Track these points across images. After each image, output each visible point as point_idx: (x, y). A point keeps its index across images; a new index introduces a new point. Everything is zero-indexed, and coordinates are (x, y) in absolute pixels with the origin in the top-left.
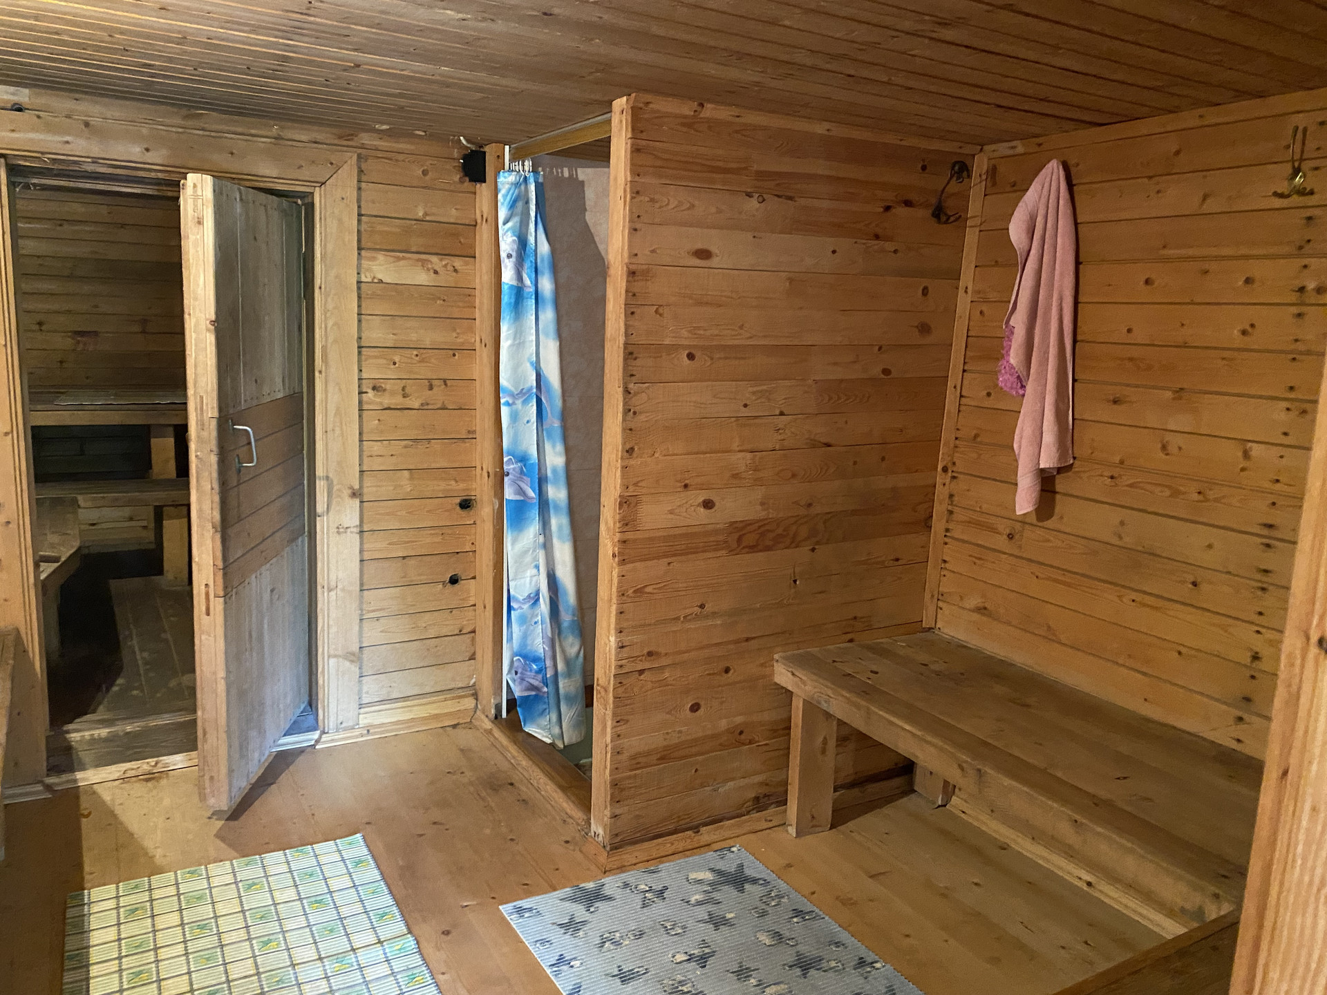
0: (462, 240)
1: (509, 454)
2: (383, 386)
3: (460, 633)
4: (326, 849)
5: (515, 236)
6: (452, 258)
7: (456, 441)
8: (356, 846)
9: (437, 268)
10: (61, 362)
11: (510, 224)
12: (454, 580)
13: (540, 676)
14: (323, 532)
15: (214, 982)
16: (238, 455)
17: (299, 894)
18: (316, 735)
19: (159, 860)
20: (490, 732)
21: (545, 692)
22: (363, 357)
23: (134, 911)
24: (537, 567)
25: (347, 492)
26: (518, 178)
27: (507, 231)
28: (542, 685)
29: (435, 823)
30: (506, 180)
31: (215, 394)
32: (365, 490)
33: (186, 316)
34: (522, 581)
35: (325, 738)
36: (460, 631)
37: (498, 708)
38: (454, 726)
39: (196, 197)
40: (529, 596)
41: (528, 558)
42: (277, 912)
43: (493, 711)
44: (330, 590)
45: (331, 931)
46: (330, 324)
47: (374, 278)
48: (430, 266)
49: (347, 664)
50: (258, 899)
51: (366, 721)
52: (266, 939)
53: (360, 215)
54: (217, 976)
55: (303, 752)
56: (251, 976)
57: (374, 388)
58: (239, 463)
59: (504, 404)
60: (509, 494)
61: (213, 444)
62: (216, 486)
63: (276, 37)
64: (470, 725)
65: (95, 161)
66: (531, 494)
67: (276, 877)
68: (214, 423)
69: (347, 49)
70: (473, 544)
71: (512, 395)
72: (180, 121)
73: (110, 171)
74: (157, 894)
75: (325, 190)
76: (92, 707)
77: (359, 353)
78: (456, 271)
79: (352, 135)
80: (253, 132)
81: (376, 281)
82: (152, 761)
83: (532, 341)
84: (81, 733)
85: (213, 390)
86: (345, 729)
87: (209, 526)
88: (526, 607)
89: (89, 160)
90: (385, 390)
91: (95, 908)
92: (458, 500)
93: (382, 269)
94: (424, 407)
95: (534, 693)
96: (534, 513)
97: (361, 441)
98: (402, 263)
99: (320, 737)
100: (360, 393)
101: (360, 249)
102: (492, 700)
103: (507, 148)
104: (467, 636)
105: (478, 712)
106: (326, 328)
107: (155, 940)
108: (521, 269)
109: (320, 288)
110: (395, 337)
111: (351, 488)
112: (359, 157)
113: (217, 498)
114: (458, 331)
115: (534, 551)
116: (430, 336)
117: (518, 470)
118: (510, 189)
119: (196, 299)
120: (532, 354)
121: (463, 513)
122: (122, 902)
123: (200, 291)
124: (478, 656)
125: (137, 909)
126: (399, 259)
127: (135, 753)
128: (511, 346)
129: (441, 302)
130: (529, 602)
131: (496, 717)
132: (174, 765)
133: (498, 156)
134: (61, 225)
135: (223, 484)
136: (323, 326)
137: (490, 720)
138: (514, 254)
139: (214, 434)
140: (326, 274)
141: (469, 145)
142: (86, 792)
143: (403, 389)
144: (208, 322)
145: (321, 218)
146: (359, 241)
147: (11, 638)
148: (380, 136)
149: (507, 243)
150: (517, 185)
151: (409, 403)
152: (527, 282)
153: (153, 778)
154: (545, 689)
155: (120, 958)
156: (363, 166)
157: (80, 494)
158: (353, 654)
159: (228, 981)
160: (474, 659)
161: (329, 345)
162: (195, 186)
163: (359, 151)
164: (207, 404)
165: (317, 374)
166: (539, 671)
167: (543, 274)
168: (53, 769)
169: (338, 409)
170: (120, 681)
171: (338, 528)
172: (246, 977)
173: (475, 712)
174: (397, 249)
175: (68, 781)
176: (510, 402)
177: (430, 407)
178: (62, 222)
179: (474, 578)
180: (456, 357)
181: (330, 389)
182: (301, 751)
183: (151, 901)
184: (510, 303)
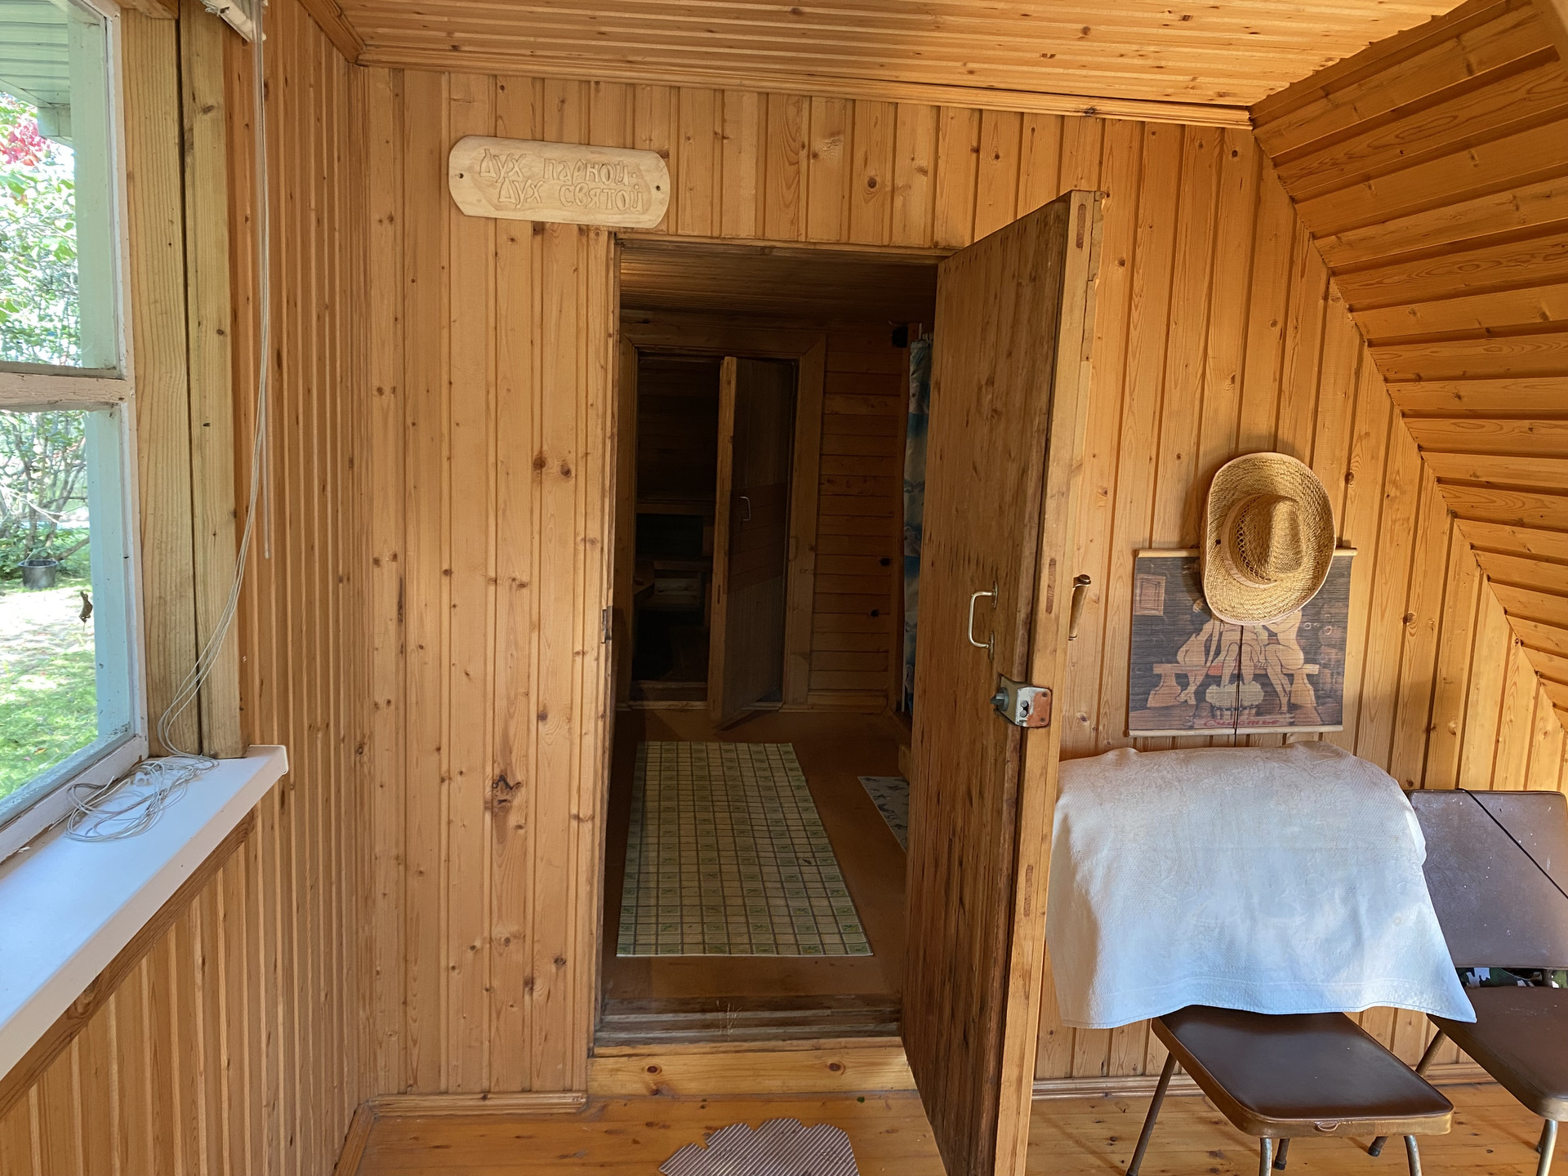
0: (891, 385)
2: (834, 480)
4: (771, 749)
5: (919, 382)
7: (881, 518)
8: (789, 750)
9: (874, 404)
11: (915, 375)
12: (875, 614)
14: (792, 571)
16: (742, 513)
18: (780, 705)
20: (891, 718)
22: (823, 461)
25: (808, 547)
26: (924, 345)
27: (914, 380)
30: (915, 347)
31: (730, 478)
32: (819, 547)
33: (719, 436)
35: (785, 706)
36: (878, 650)
38: (869, 714)
39: (728, 368)
43: (896, 707)
46: (803, 439)
48: (869, 403)
49: (802, 660)
51: (812, 701)
53: (826, 372)
55: (769, 712)
57: (829, 481)
58: (743, 517)
59: (906, 491)
61: (728, 505)
62: (728, 530)
65: (680, 348)
67: (743, 759)
68: (729, 494)
70: (888, 589)
72: (726, 323)
74: (680, 754)
75: (806, 357)
77: (820, 458)
78: (887, 405)
79: (824, 323)
80: (766, 325)
81: (833, 413)
82: (684, 703)
86: (799, 703)
87: (723, 551)
90: (835, 483)
92: (880, 559)
93: (838, 405)
94: (860, 493)
98: (851, 401)
99: (782, 706)
100: (820, 484)
101: (824, 393)
102: (896, 699)
103: (920, 325)
104: (884, 653)
105: (887, 708)
106: (801, 443)
108: (922, 403)
110: (844, 448)
111: (810, 545)
112: (828, 336)
114: (886, 444)
116: (865, 448)
117: (914, 536)
118: (918, 352)
119: (724, 424)
121: (884, 567)
123: (727, 421)
124: (889, 669)
126: (849, 398)
128: (912, 453)
129: (876, 425)
131: (897, 710)
132: (696, 707)
133: (914, 331)
135: (731, 529)
137: (892, 712)
138: (917, 395)
139: (728, 499)
141: (896, 324)
143: (847, 482)
144: (730, 438)
145: (802, 375)
146: (824, 388)
149: (914, 386)
150: (922, 349)
151: (849, 491)
153: (684, 711)
156: (830, 341)
158: (806, 654)
160: (887, 671)
161: (802, 454)
162: (728, 364)
163: (827, 332)
164: (726, 483)
165: (794, 471)
169: (805, 494)
171: (800, 570)
173: (885, 706)
174: (849, 392)
175: (639, 705)
176: (910, 490)
177: (863, 495)
179: (888, 612)
180: (884, 462)
181: (801, 481)
183: (678, 757)
184: (913, 426)
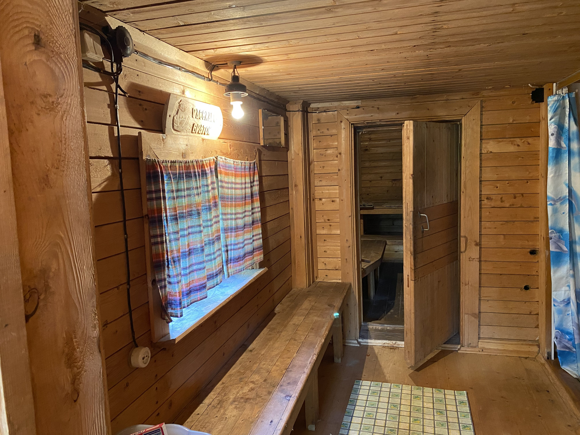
0: (532, 130)
1: (551, 229)
2: (491, 197)
3: (530, 314)
4: (450, 394)
5: (555, 125)
6: (527, 138)
7: (527, 222)
8: (463, 396)
9: (519, 144)
10: (388, 191)
11: (553, 120)
12: (527, 288)
13: (571, 342)
14: (463, 260)
15: (393, 427)
16: (422, 226)
17: (433, 407)
18: (459, 346)
19: (387, 377)
20: (543, 365)
21: (574, 351)
22: (482, 186)
23: (374, 392)
24: (569, 286)
25: (474, 243)
26: (559, 98)
27: (551, 123)
28: (572, 347)
29: (502, 397)
30: (551, 100)
31: (412, 202)
32: (483, 243)
33: (403, 173)
34: (560, 292)
35: (462, 348)
36: (530, 313)
37: (549, 354)
38: (526, 358)
39: (407, 129)
40: (564, 300)
41: (564, 281)
42: (423, 410)
43: (546, 355)
44: (466, 285)
45: (442, 425)
46: (467, 172)
47: (488, 151)
48: (515, 143)
49: (473, 318)
50: (418, 403)
51: (482, 346)
52: (416, 418)
53: (481, 125)
54: (394, 425)
55: (452, 352)
56: (407, 430)
57: (487, 199)
58: (423, 228)
59: (549, 204)
60: (552, 248)
61: (411, 221)
62: (412, 237)
63: (424, 68)
64: (534, 359)
65: (380, 121)
66: (565, 249)
67: (427, 397)
68: (412, 213)
69: (452, 66)
70: (537, 272)
71: (553, 200)
72: (410, 101)
73: (385, 123)
74: (383, 389)
75: (466, 118)
76: (380, 318)
77: (480, 183)
78: (529, 144)
79: (478, 93)
80: (437, 99)
81: (489, 152)
82: (394, 342)
83: (567, 173)
84: (373, 326)
85: (411, 201)
86: (472, 347)
87: (409, 252)
88: (562, 306)
89: (379, 121)
90: (492, 199)
91: (362, 387)
92: (529, 250)
93: (492, 147)
94: (512, 206)
95: (568, 350)
96: (567, 259)
97: (480, 221)
98: (501, 143)
99: (460, 348)
100: (481, 201)
101: (481, 140)
102: (546, 350)
103: (555, 84)
104: (534, 316)
105: (540, 354)
106: (466, 174)
107: (378, 405)
108: (559, 140)
109: (464, 157)
110: (497, 176)
111: (475, 241)
112: (482, 101)
113: (412, 242)
114: (530, 171)
115: (567, 278)
116: (513, 174)
117: (557, 237)
118: (554, 104)
119: (406, 167)
120: (566, 180)
121: (532, 256)
122: (371, 388)
123: (408, 164)
124: (540, 326)
125: (375, 392)
126: (500, 142)
127: (389, 337)
128: (553, 177)
129: (521, 158)
130: (564, 303)
131: (548, 358)
132: (402, 345)
133: (550, 89)
134: (389, 141)
135: (415, 236)
136: (464, 173)
137: (545, 359)
138: (555, 133)
139: (412, 217)
140: (466, 152)
141: (533, 87)
142: (370, 347)
143: (501, 198)
144: (410, 175)
145: (464, 129)
146: (481, 136)
147: (348, 286)
148: (491, 91)
149: (552, 128)
150: (558, 101)
151: (503, 205)
152: (564, 145)
153: (393, 348)
154: (574, 350)
155: (365, 407)
156: (484, 105)
157: (387, 239)
158: (475, 314)
159: (398, 428)
160: (538, 328)
161: (467, 181)
162: (407, 125)
163: (481, 99)
164: (409, 206)
165: (462, 193)
166: (570, 340)
167: (573, 140)
168: (362, 337)
169: (470, 207)
170: (392, 311)
171: (469, 258)
172: (405, 429)
173: (538, 354)
174: (499, 137)
175: (365, 342)
176: (553, 203)
177: (514, 206)
178: (390, 140)
179: (538, 288)
180: (529, 183)
181: (467, 199)
182: (452, 351)
183: (380, 391)
184: (553, 157)
